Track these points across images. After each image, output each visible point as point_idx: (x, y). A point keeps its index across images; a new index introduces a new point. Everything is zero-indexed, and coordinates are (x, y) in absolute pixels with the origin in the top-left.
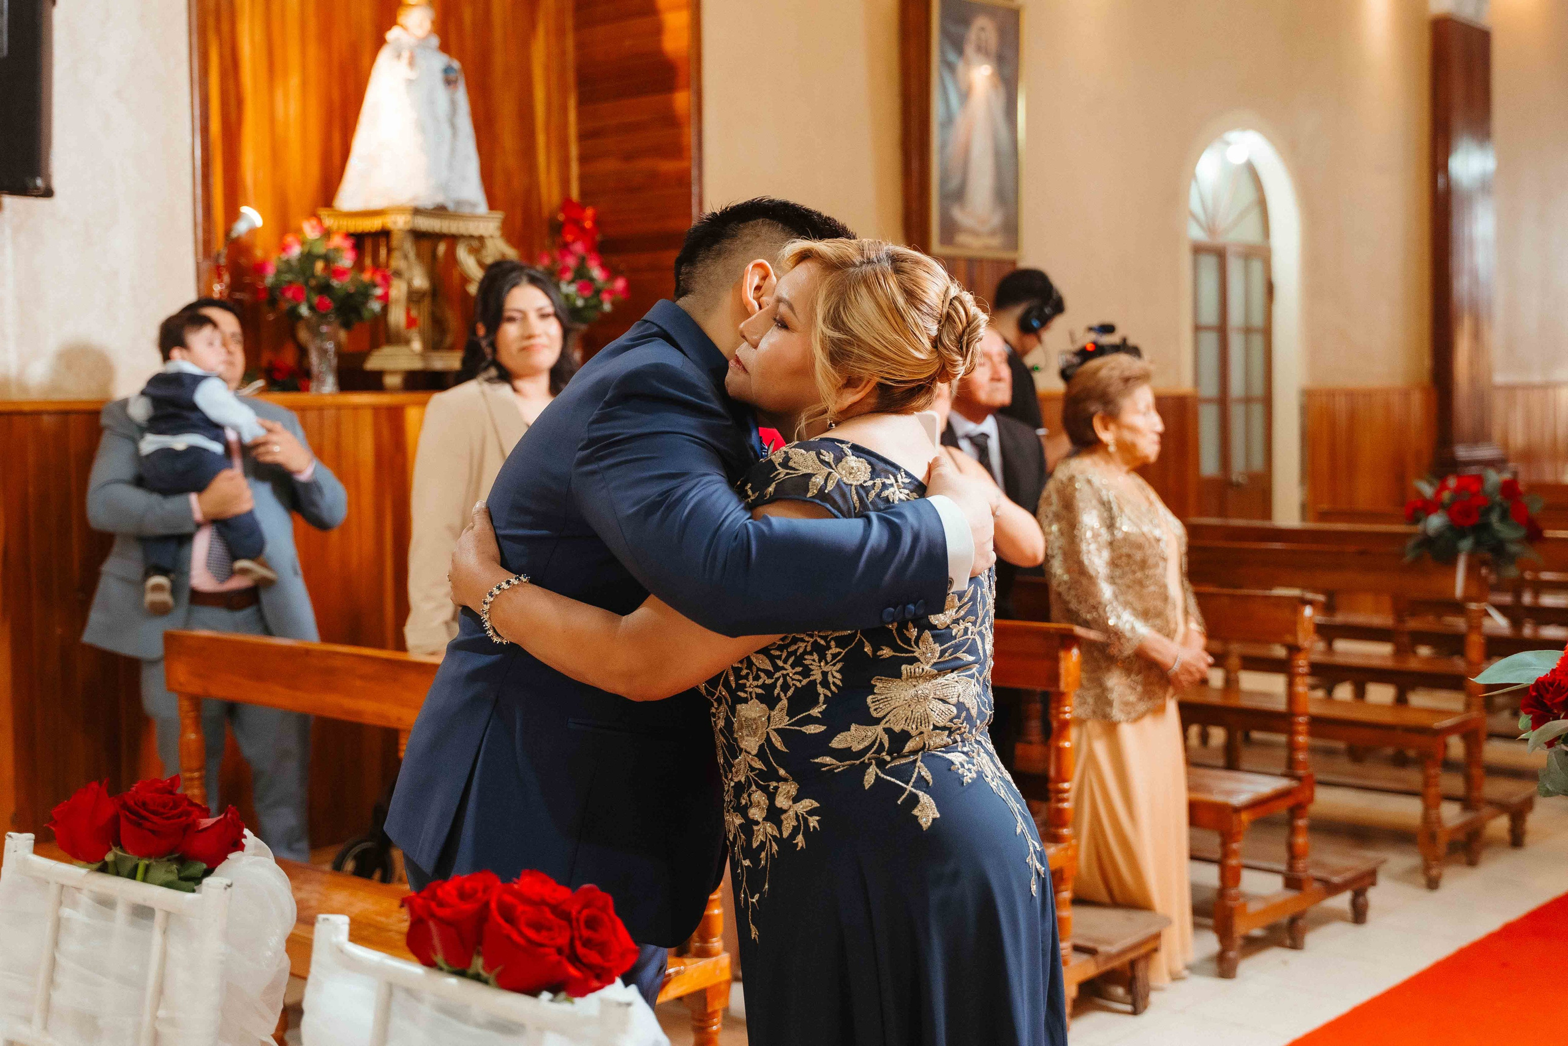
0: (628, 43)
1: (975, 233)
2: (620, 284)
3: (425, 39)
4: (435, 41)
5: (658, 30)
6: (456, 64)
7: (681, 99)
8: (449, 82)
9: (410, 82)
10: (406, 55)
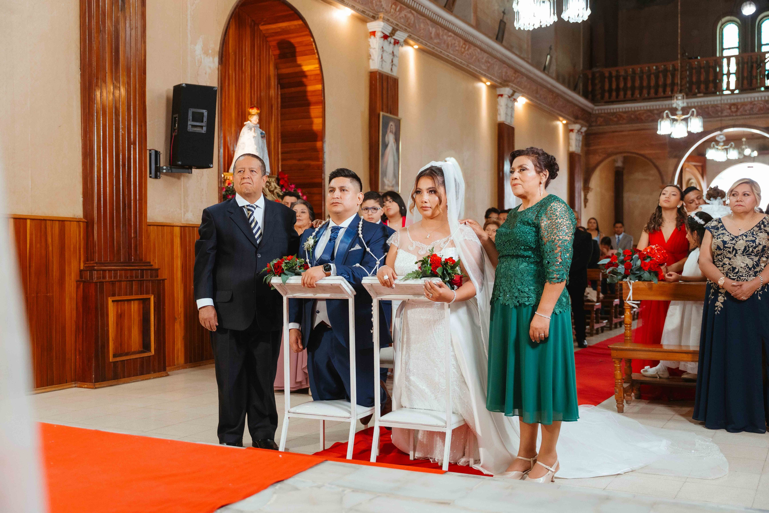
0: (300, 126)
1: (389, 186)
2: (305, 197)
3: (256, 124)
4: (258, 125)
5: (311, 123)
6: (264, 132)
7: (319, 144)
8: (262, 137)
9: (254, 137)
10: (253, 129)
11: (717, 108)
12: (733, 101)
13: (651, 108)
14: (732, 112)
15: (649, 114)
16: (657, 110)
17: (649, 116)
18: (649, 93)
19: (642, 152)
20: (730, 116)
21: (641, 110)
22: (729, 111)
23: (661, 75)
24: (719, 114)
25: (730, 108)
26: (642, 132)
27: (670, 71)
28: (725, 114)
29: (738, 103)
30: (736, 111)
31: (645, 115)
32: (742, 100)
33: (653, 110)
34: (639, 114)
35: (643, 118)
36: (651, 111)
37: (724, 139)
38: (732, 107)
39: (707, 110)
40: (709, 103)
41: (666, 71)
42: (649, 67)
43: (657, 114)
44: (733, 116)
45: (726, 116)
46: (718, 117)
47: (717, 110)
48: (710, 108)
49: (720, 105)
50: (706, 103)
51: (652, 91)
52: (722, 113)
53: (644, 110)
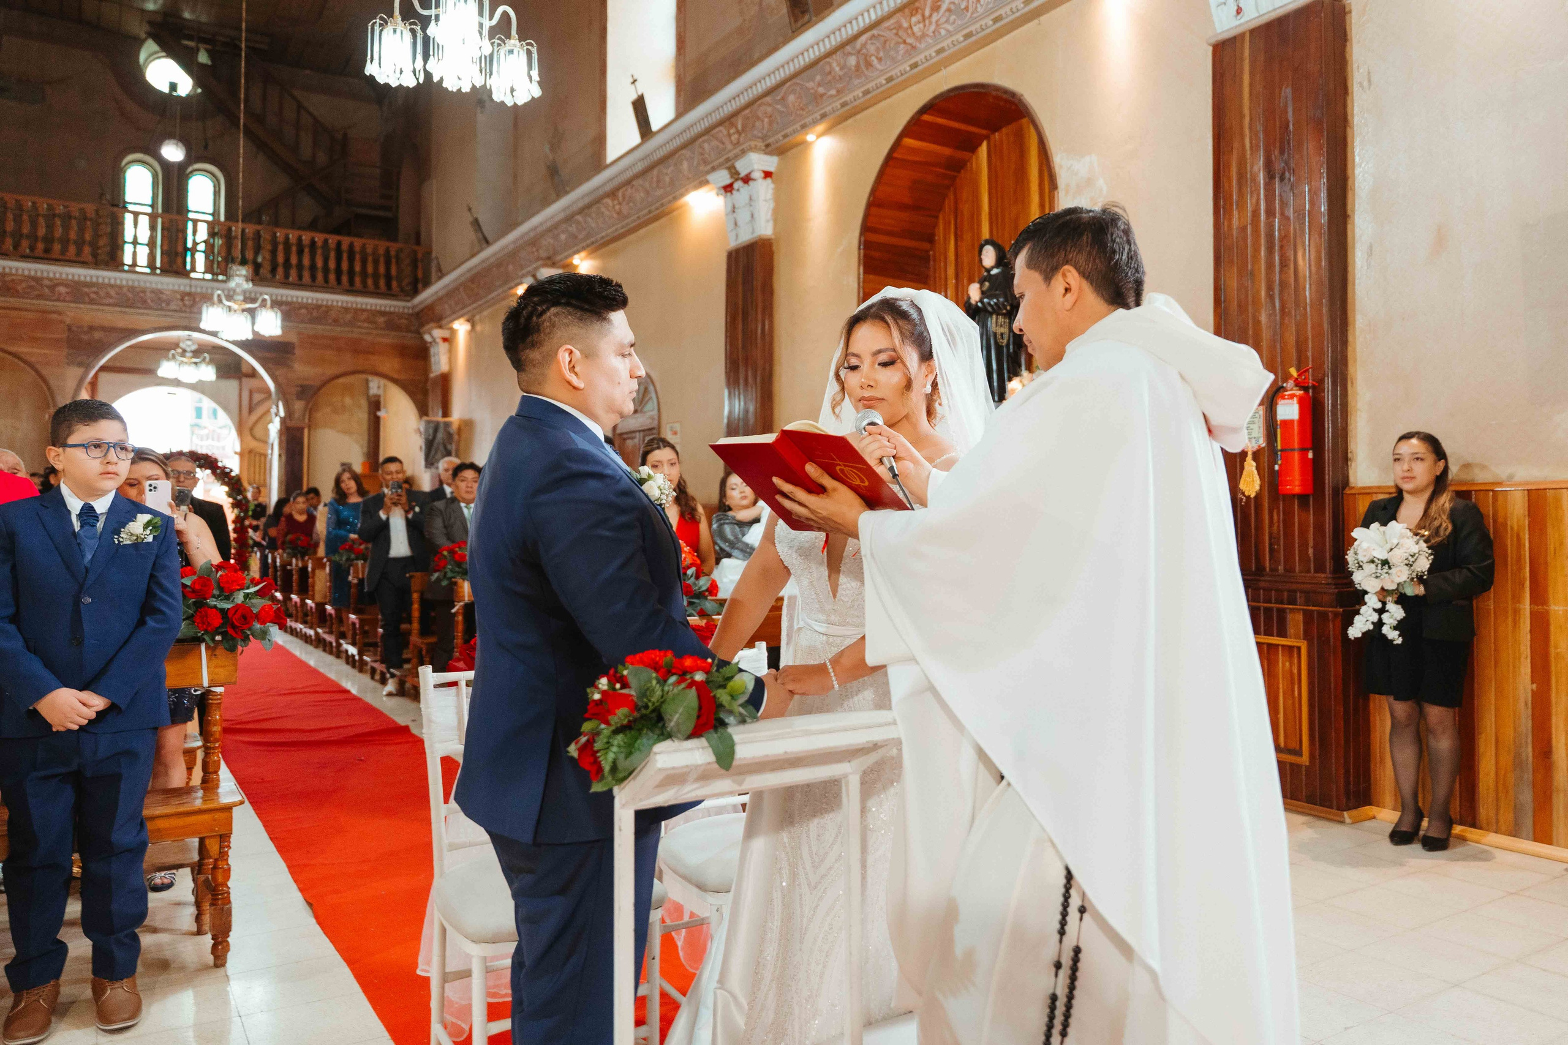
11: (161, 296)
12: (188, 289)
13: (39, 274)
14: (185, 305)
15: (33, 283)
16: (50, 279)
17: (31, 287)
18: (32, 248)
19: (14, 349)
20: (181, 311)
21: (17, 275)
22: (180, 303)
23: (58, 222)
24: (164, 305)
25: (182, 300)
26: (16, 313)
27: (75, 218)
28: (173, 307)
29: (196, 294)
30: (192, 306)
31: (24, 285)
32: (204, 290)
33: (42, 279)
34: (13, 280)
35: (19, 288)
36: (38, 280)
37: (194, 347)
38: (186, 298)
39: (142, 295)
40: (148, 285)
41: (67, 217)
42: (34, 203)
43: (47, 287)
44: (185, 312)
45: (175, 311)
46: (162, 309)
47: (159, 299)
48: (148, 294)
49: (167, 293)
50: (142, 284)
51: (40, 246)
52: (168, 304)
53: (23, 275)
